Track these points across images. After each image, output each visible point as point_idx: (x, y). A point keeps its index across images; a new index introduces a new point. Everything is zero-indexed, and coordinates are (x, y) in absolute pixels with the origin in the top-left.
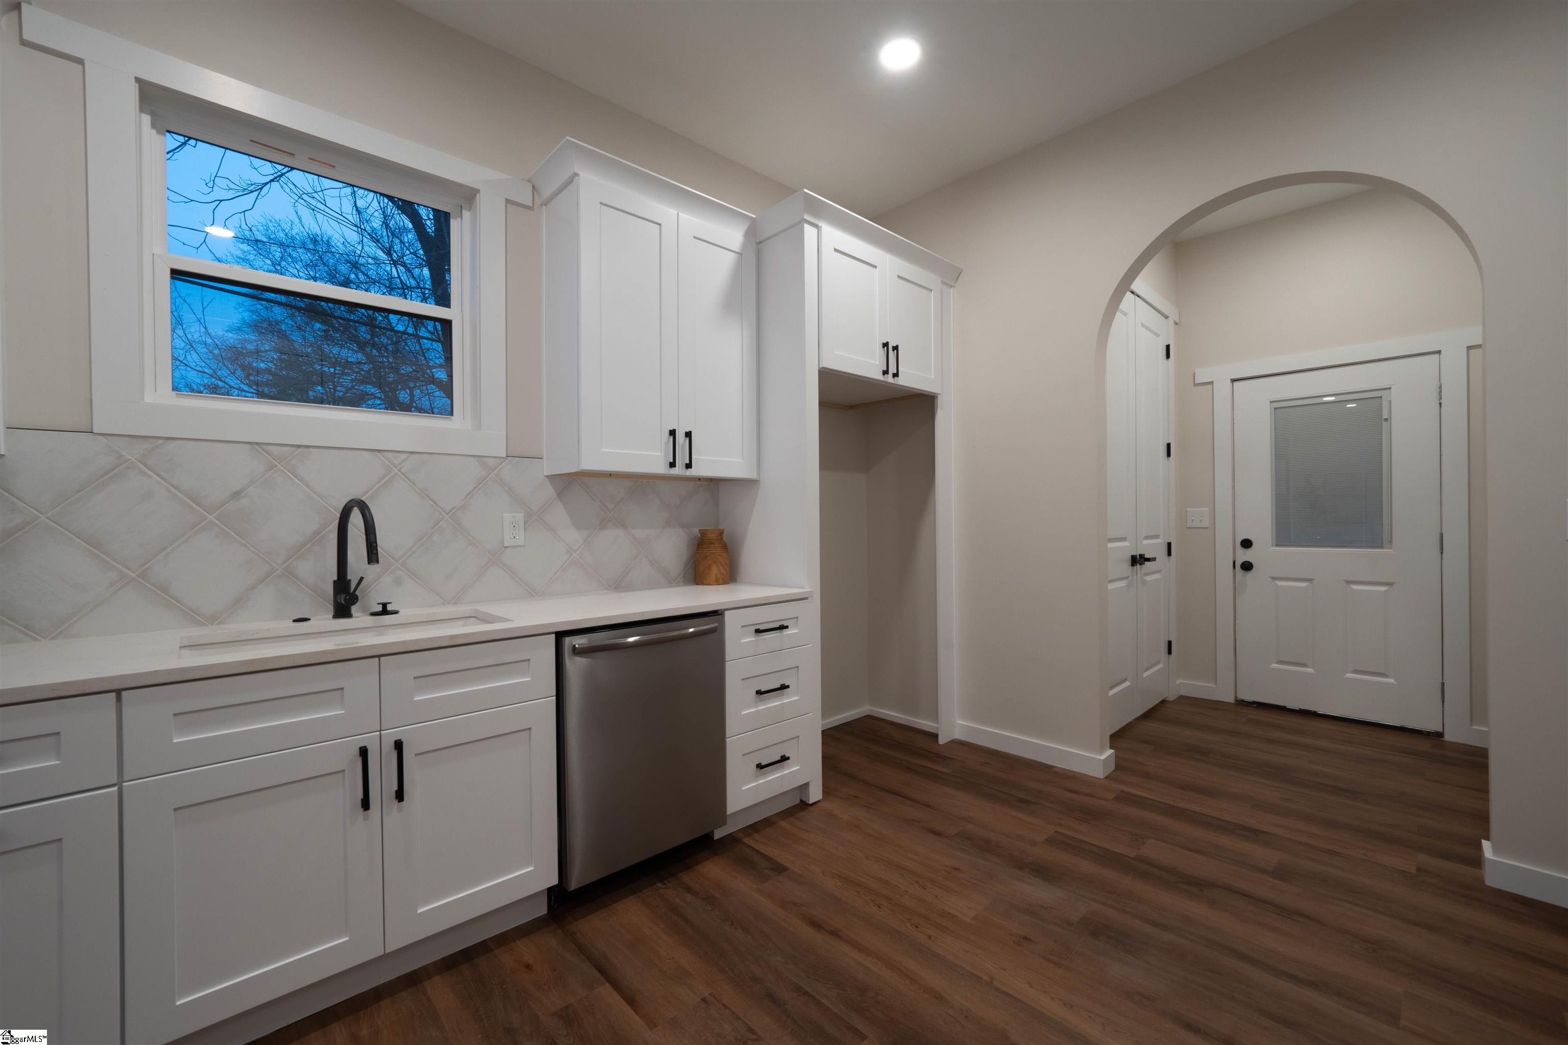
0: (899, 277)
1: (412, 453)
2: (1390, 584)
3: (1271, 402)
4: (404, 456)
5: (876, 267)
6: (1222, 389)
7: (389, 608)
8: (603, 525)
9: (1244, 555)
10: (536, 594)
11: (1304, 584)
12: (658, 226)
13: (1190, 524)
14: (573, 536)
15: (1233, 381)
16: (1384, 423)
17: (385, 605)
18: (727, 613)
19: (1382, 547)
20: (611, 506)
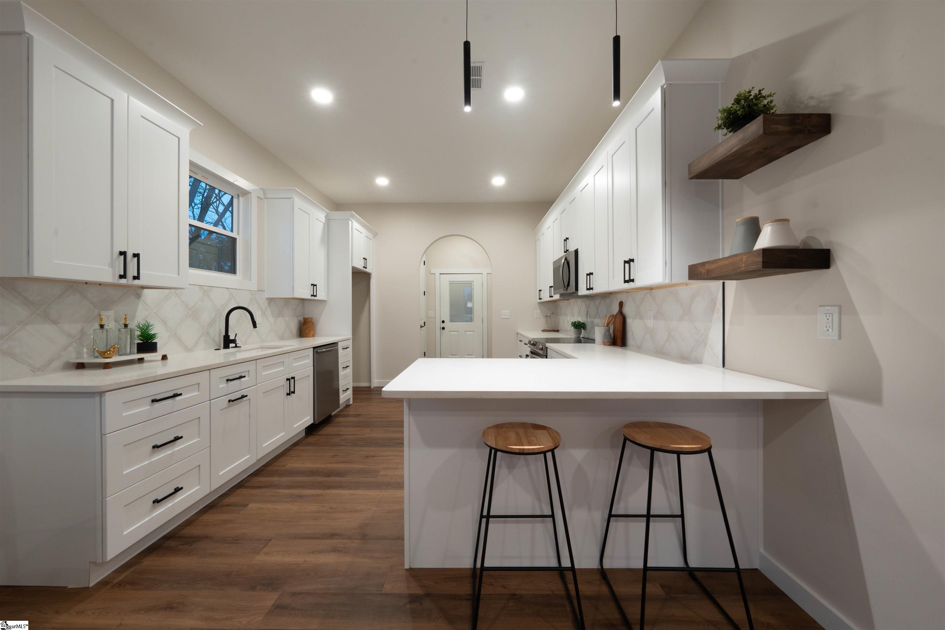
0: (366, 236)
2: (473, 331)
3: (449, 281)
4: (234, 290)
5: (362, 233)
6: (437, 275)
8: (278, 316)
9: (443, 325)
11: (456, 333)
12: (308, 215)
13: (429, 316)
14: (274, 319)
15: (440, 274)
16: (473, 290)
18: (339, 343)
19: (472, 322)
20: (280, 309)
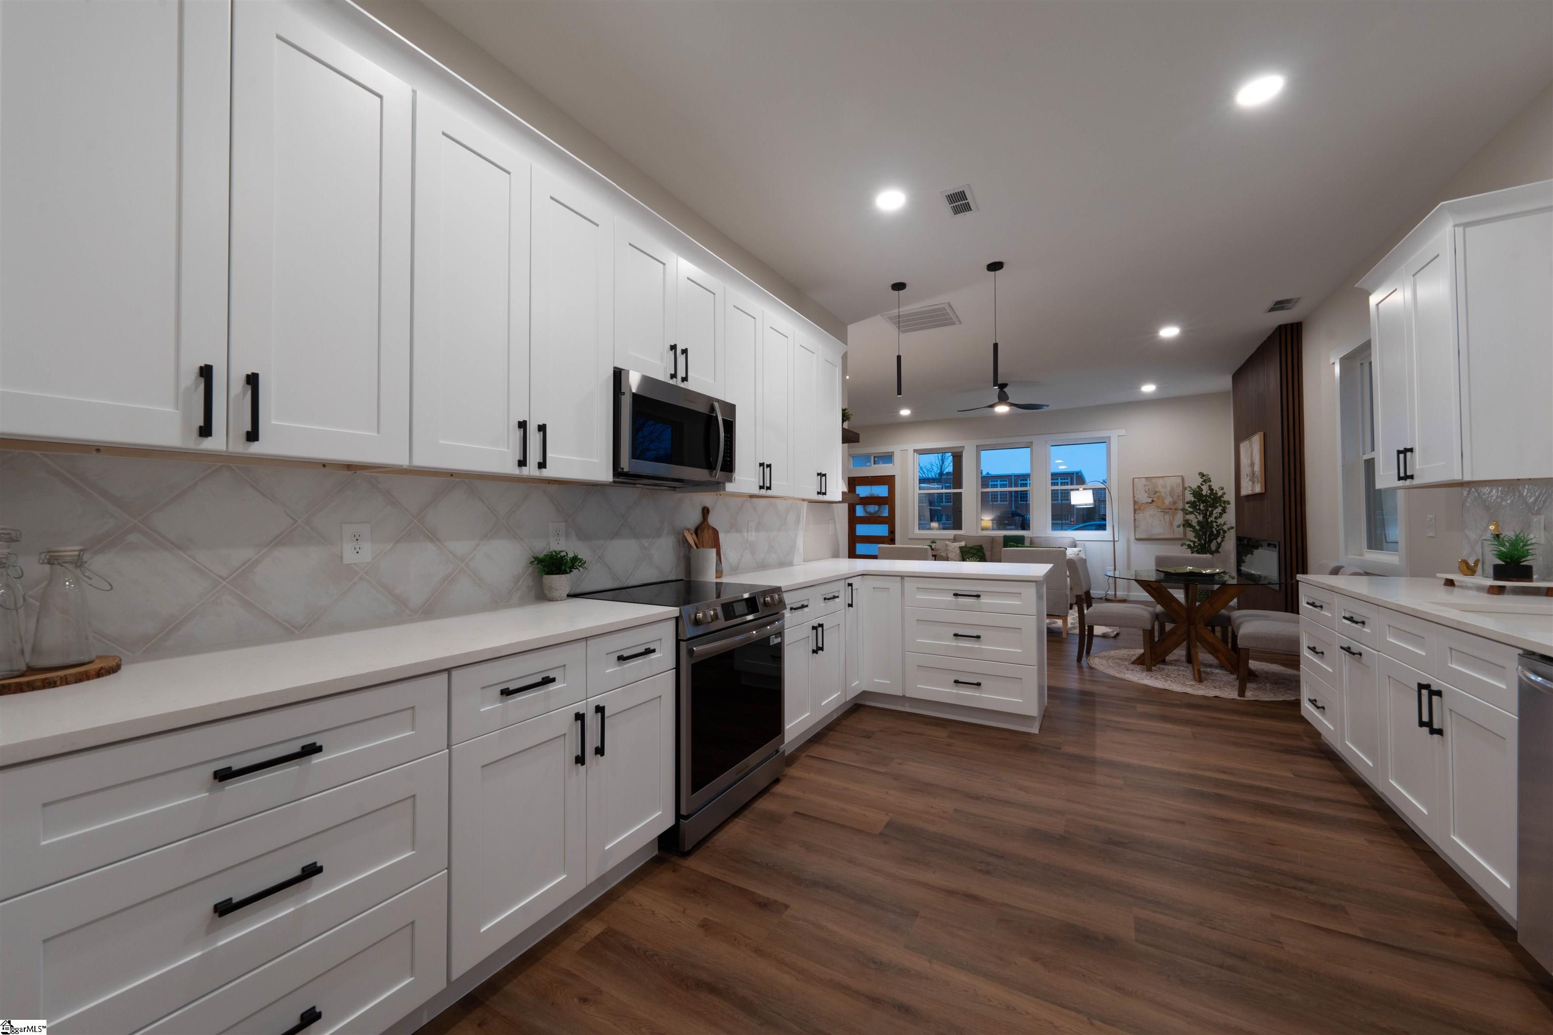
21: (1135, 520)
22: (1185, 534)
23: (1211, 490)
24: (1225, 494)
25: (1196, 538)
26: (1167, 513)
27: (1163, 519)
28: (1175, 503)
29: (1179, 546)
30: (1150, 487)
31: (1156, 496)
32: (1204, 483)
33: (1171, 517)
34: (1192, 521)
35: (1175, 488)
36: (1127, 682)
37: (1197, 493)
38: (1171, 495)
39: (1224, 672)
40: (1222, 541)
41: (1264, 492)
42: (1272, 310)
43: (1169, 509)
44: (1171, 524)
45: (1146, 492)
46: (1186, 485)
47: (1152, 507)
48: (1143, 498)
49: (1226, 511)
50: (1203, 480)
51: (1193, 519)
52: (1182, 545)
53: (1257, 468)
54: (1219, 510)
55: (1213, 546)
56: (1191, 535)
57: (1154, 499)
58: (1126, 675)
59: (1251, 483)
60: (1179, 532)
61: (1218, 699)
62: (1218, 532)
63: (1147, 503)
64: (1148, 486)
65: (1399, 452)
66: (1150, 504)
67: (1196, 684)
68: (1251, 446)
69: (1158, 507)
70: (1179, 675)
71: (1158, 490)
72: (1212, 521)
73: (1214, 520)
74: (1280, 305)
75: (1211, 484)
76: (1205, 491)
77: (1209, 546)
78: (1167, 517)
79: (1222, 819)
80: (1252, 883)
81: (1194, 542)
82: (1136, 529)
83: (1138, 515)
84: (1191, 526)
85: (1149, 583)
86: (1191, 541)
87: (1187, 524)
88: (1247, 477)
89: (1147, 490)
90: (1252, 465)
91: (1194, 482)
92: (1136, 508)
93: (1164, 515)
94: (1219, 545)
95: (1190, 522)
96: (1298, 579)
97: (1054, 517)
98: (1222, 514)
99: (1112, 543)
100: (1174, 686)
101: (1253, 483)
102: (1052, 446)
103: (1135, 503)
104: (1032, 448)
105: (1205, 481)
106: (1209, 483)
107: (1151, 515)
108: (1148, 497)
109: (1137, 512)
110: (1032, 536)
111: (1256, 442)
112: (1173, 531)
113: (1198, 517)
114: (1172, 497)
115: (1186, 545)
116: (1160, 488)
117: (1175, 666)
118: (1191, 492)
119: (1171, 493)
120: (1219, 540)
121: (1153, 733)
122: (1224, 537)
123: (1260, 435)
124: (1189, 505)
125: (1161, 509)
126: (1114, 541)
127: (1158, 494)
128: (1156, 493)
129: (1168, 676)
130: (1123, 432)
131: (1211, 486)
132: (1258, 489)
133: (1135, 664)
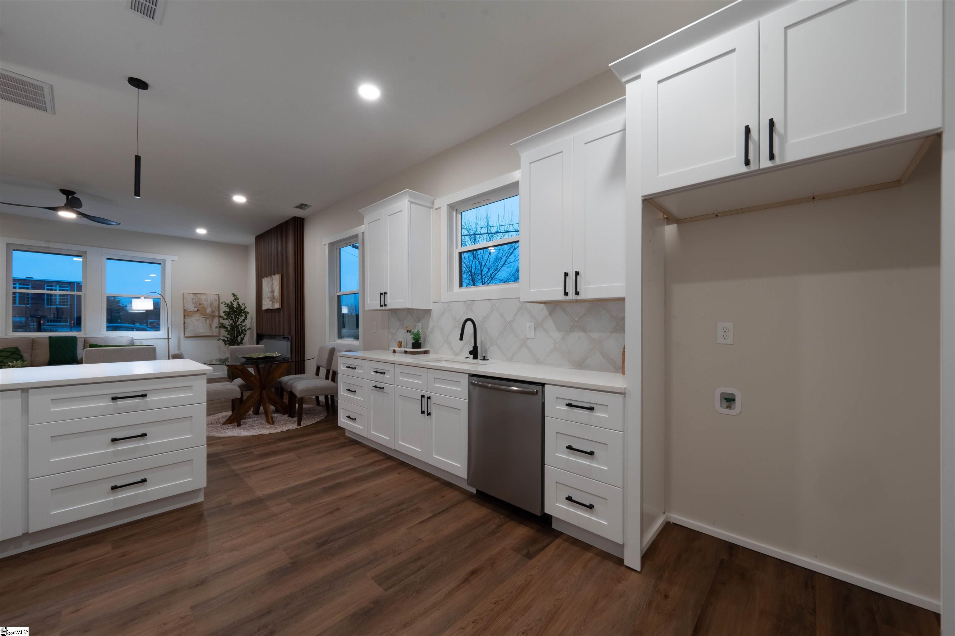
1: (499, 299)
4: (496, 300)
7: (486, 358)
8: (572, 330)
10: (540, 362)
14: (556, 335)
17: (484, 357)
20: (577, 319)
21: (185, 323)
22: (219, 332)
23: (239, 305)
24: (246, 308)
25: (228, 335)
26: (208, 318)
27: (205, 323)
28: (213, 312)
29: (217, 341)
30: (196, 300)
31: (200, 306)
32: (235, 300)
33: (211, 322)
34: (225, 324)
35: (213, 301)
36: (228, 439)
37: (231, 306)
38: (210, 307)
39: (279, 415)
40: (244, 336)
41: (281, 308)
42: (297, 207)
43: (210, 316)
44: (211, 326)
45: (193, 303)
46: (221, 301)
47: (198, 314)
48: (191, 307)
49: (247, 318)
50: (234, 298)
51: (227, 323)
52: (219, 340)
53: (277, 293)
54: (243, 318)
55: (239, 339)
56: (224, 333)
57: (199, 309)
58: (227, 433)
59: (272, 302)
60: (215, 332)
61: (289, 431)
62: (242, 330)
63: (193, 311)
64: (195, 299)
65: (381, 294)
66: (196, 312)
67: (272, 426)
68: (272, 281)
69: (202, 314)
70: (258, 424)
71: (202, 302)
72: (239, 325)
73: (240, 324)
74: (302, 206)
75: (239, 301)
76: (235, 305)
77: (237, 340)
78: (208, 321)
79: (351, 496)
80: (389, 520)
81: (227, 338)
82: (185, 329)
83: (187, 319)
84: (225, 327)
85: (236, 366)
86: (226, 337)
87: (222, 326)
88: (268, 299)
89: (194, 302)
90: (273, 292)
91: (229, 299)
92: (185, 315)
93: (206, 320)
94: (242, 339)
95: (224, 325)
96: (338, 355)
97: (109, 321)
98: (245, 320)
99: (167, 340)
100: (262, 431)
101: (273, 302)
102: (107, 259)
103: (185, 311)
104: (86, 258)
105: (235, 299)
106: (237, 301)
107: (196, 320)
108: (195, 307)
109: (186, 317)
110: (85, 336)
111: (276, 280)
112: (212, 331)
113: (230, 321)
114: (211, 308)
115: (221, 340)
116: (203, 302)
117: (250, 419)
118: (225, 306)
119: (211, 305)
120: (242, 336)
121: (277, 464)
122: (245, 334)
123: (280, 275)
124: (225, 314)
125: (204, 316)
126: (168, 339)
127: (202, 305)
128: (200, 304)
129: (253, 426)
130: (176, 258)
131: (239, 302)
132: (277, 306)
133: (225, 424)
